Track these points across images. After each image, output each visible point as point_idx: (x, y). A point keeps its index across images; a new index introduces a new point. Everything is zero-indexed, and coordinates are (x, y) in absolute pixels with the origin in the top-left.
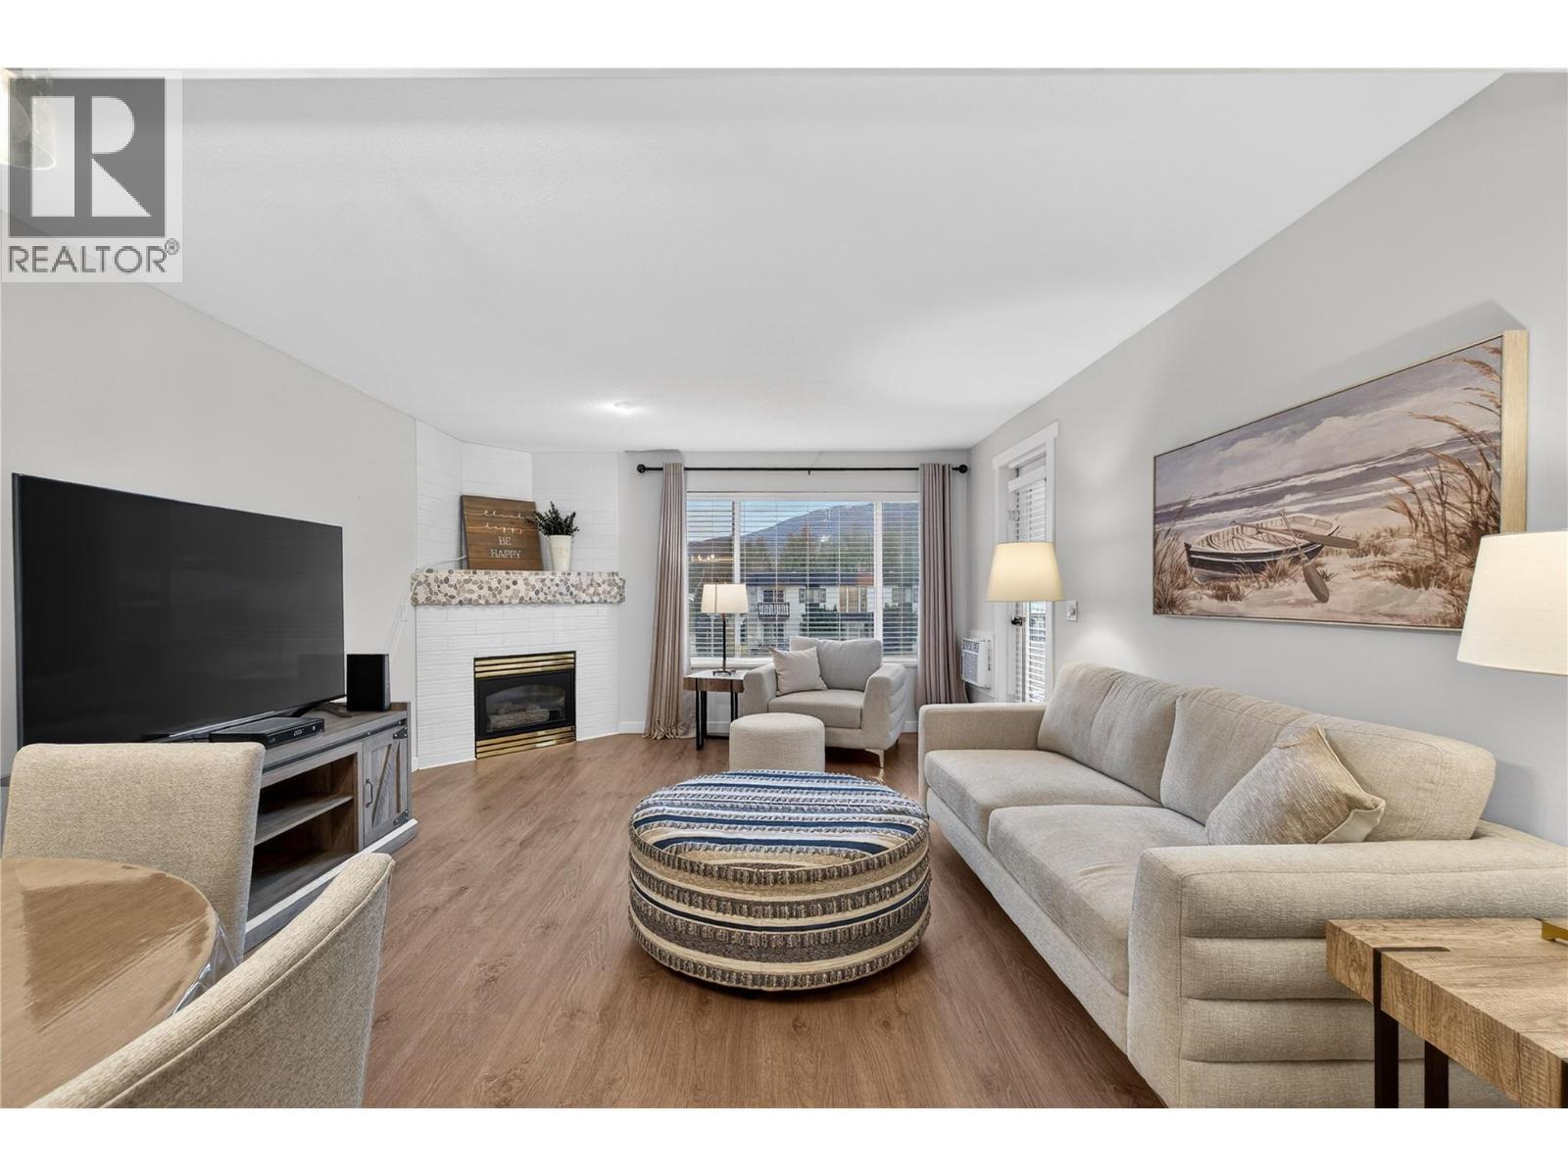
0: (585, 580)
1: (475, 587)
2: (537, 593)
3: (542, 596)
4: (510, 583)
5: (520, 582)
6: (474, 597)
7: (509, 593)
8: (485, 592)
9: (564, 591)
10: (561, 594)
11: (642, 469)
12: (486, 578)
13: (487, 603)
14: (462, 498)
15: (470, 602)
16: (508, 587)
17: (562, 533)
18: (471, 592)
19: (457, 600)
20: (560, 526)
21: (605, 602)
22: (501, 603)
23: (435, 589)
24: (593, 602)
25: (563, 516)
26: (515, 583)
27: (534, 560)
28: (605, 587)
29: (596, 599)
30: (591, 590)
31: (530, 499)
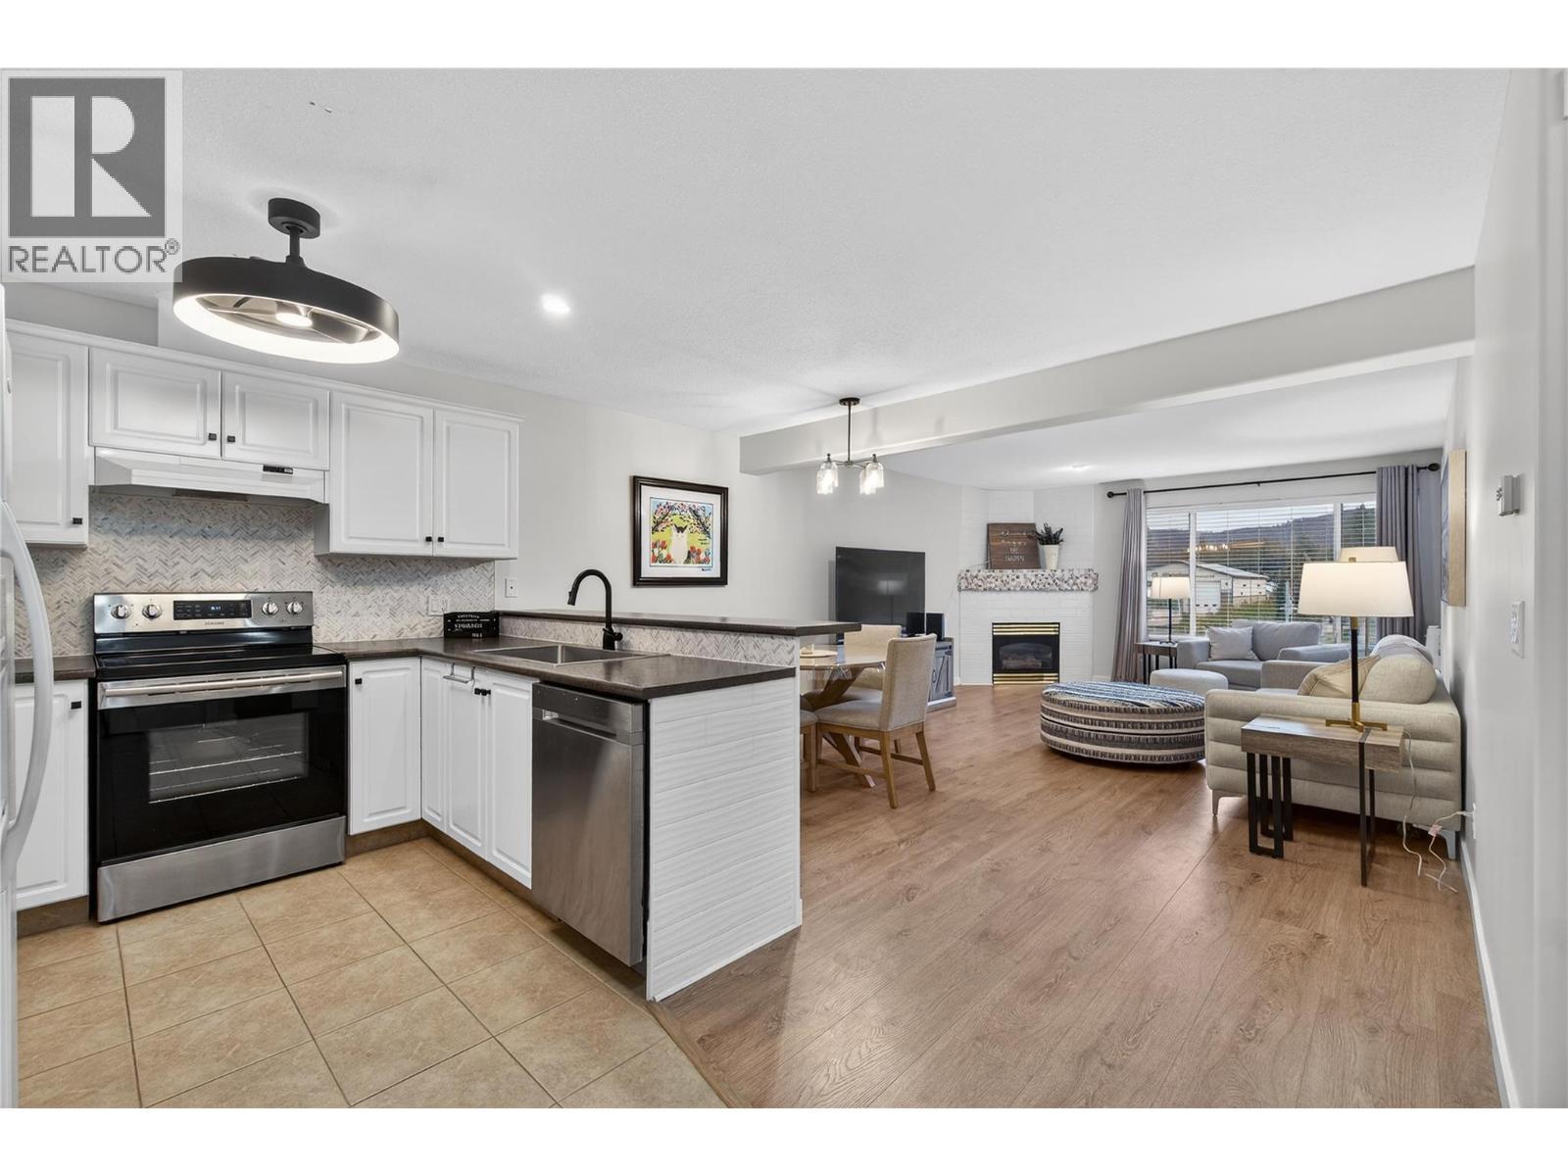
0: (1067, 576)
1: (993, 580)
2: (1032, 584)
3: (1035, 586)
4: (1015, 577)
5: (1022, 577)
6: (993, 586)
7: (1014, 583)
8: (999, 583)
9: (1052, 582)
10: (1049, 584)
11: (1111, 495)
12: (999, 574)
13: (1000, 590)
14: (988, 525)
15: (990, 589)
16: (1013, 580)
17: (1052, 544)
18: (991, 583)
19: (982, 589)
20: (1052, 538)
21: (1082, 590)
22: (1009, 589)
23: (970, 581)
24: (1072, 590)
25: (1054, 532)
26: (1018, 577)
27: (1034, 561)
28: (1083, 579)
29: (1075, 587)
30: (1071, 582)
31: (1032, 522)
